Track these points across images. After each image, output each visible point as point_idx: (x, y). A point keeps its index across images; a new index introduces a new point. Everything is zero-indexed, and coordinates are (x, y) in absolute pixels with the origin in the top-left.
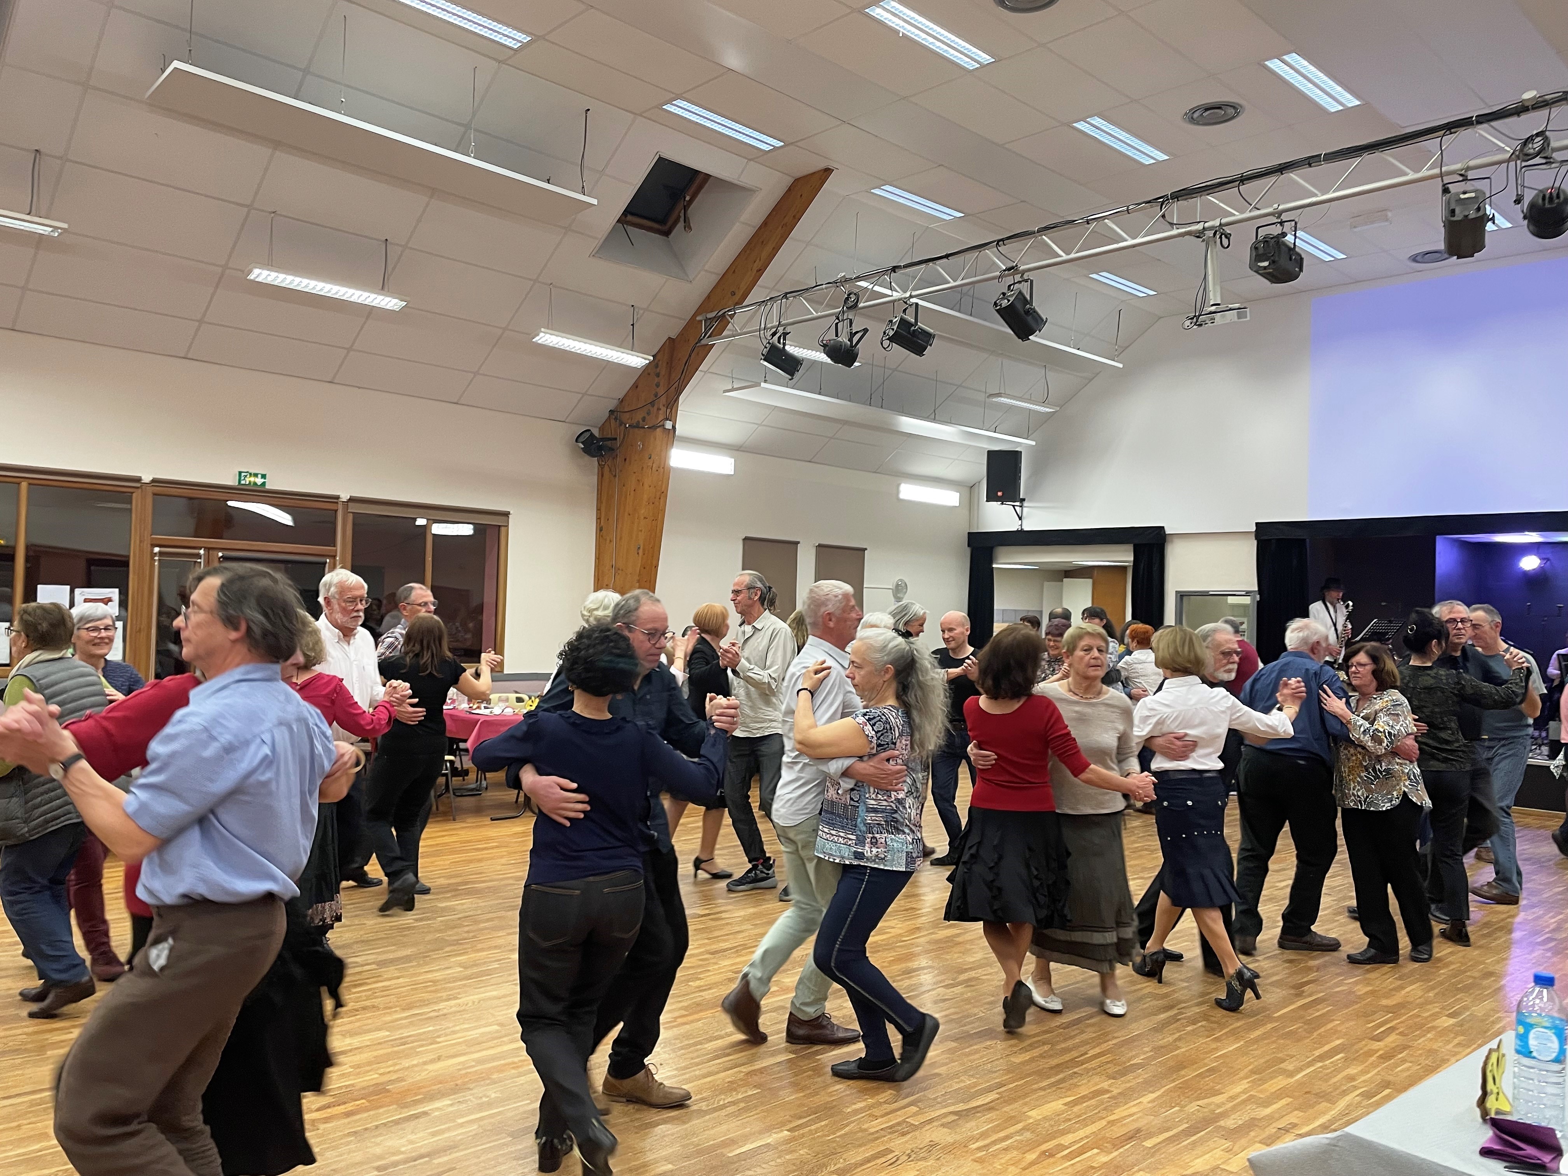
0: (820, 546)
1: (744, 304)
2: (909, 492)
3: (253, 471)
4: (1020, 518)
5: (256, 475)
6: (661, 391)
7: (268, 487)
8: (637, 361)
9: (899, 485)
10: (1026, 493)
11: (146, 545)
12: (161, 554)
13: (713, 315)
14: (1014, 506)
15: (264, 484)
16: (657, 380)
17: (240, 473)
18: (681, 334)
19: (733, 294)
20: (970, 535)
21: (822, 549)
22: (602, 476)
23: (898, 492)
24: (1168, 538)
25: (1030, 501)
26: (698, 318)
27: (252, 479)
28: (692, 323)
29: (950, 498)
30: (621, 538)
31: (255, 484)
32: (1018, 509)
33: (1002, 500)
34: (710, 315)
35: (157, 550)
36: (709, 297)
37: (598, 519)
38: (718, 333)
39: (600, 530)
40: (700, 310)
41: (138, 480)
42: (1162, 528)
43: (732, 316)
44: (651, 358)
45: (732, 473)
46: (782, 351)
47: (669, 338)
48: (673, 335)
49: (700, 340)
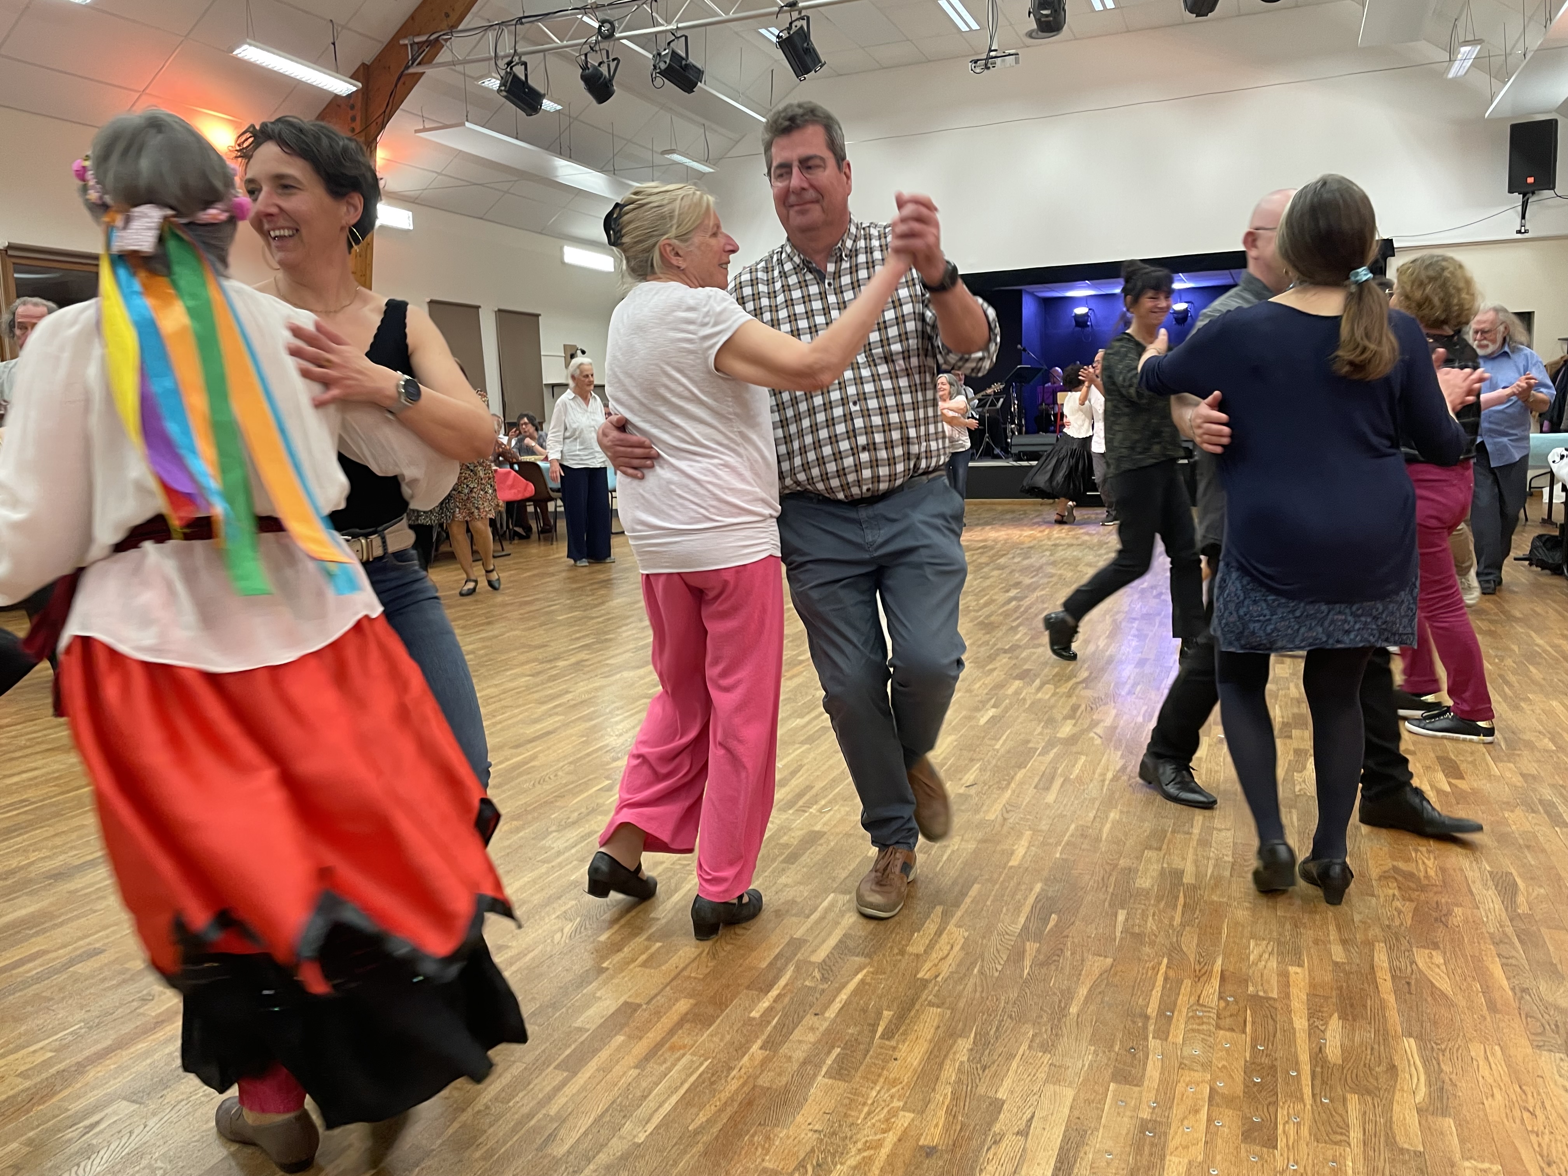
0: (500, 311)
1: (460, 28)
2: (571, 255)
6: (357, 124)
8: (343, 87)
9: (561, 249)
13: (423, 38)
16: (351, 113)
18: (379, 59)
19: (447, 15)
21: (502, 314)
23: (562, 253)
28: (392, 46)
34: (417, 40)
36: (412, 17)
38: (428, 60)
40: (402, 32)
43: (446, 40)
44: (360, 85)
45: (411, 228)
46: (525, 83)
47: (363, 64)
48: (368, 60)
49: (407, 67)
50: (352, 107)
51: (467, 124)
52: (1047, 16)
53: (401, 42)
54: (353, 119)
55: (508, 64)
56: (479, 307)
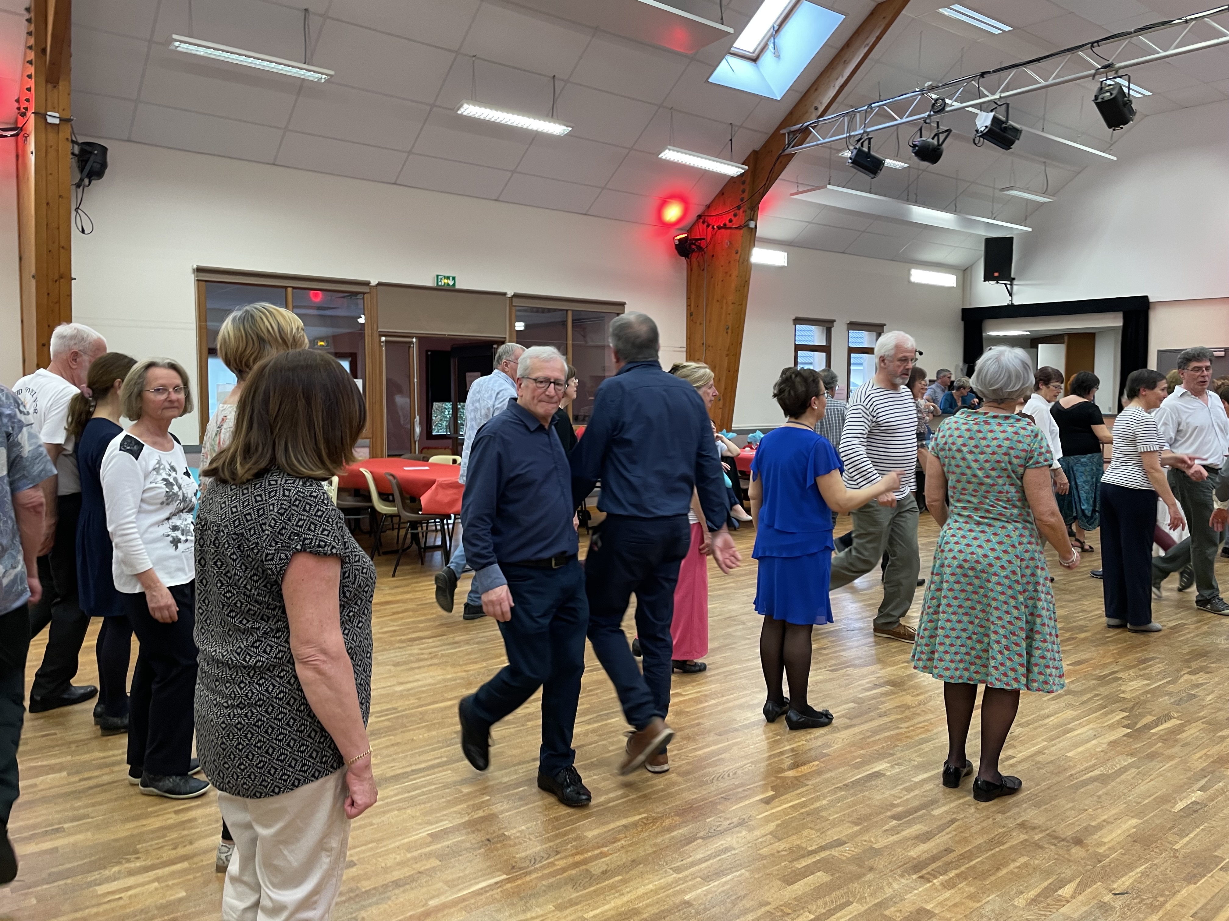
0: (851, 323)
2: (919, 276)
3: (447, 275)
4: (1011, 295)
5: (448, 278)
6: (746, 196)
7: (458, 286)
8: (733, 170)
9: (909, 271)
10: (1015, 273)
11: (376, 335)
12: (386, 341)
13: (798, 127)
14: (1006, 285)
15: (454, 284)
16: (742, 187)
17: (438, 276)
18: (765, 146)
19: (816, 108)
20: (964, 311)
21: (853, 326)
22: (691, 270)
23: (909, 275)
24: (1151, 306)
25: (1020, 280)
26: (782, 132)
27: (446, 281)
28: (775, 137)
29: (949, 280)
30: (710, 321)
31: (448, 284)
32: (1009, 286)
33: (997, 280)
34: (793, 129)
35: (383, 339)
37: (689, 306)
38: (800, 144)
39: (690, 315)
40: (783, 125)
41: (367, 284)
42: (1146, 297)
43: (815, 128)
44: (747, 167)
45: (785, 264)
46: (868, 155)
47: (754, 151)
49: (784, 150)
50: (745, 183)
51: (829, 187)
54: (743, 191)
55: (858, 141)
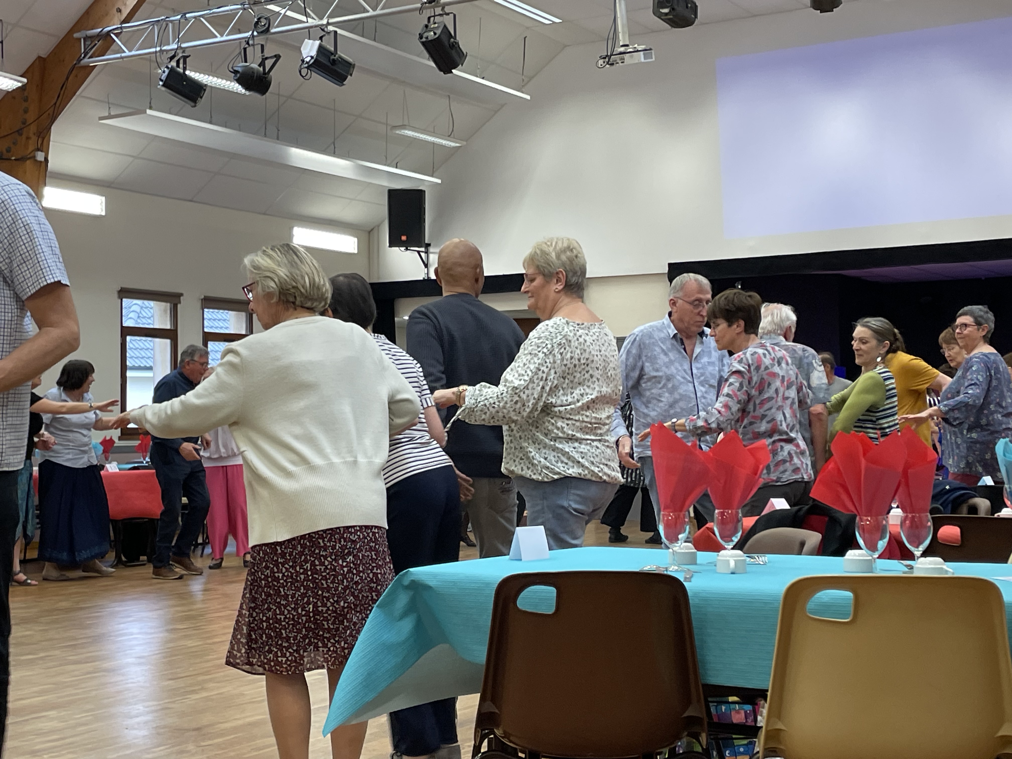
0: (206, 299)
1: (133, 23)
2: (304, 237)
4: (426, 266)
8: (8, 83)
9: (290, 229)
10: (431, 237)
13: (95, 33)
14: (419, 252)
16: (24, 104)
18: (55, 52)
19: (119, 10)
21: (209, 302)
23: (291, 236)
28: (67, 40)
29: (347, 244)
32: (423, 255)
33: (407, 245)
34: (89, 34)
38: (100, 54)
40: (77, 26)
43: (118, 35)
44: (25, 80)
45: (103, 213)
46: (184, 76)
47: (39, 58)
48: (44, 54)
49: (79, 60)
50: (26, 100)
51: (149, 112)
52: (666, 14)
53: (76, 35)
54: (26, 111)
55: (172, 58)
56: (182, 295)
